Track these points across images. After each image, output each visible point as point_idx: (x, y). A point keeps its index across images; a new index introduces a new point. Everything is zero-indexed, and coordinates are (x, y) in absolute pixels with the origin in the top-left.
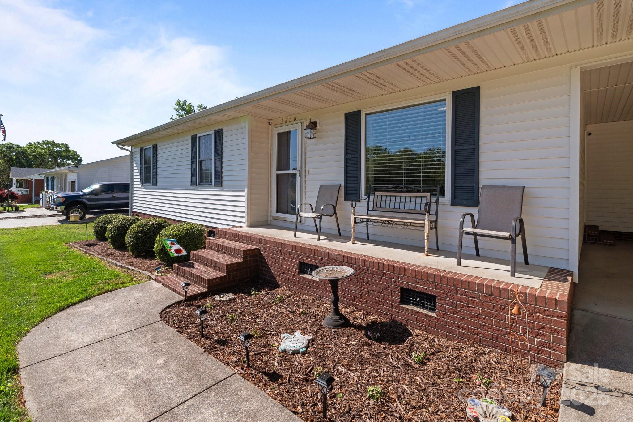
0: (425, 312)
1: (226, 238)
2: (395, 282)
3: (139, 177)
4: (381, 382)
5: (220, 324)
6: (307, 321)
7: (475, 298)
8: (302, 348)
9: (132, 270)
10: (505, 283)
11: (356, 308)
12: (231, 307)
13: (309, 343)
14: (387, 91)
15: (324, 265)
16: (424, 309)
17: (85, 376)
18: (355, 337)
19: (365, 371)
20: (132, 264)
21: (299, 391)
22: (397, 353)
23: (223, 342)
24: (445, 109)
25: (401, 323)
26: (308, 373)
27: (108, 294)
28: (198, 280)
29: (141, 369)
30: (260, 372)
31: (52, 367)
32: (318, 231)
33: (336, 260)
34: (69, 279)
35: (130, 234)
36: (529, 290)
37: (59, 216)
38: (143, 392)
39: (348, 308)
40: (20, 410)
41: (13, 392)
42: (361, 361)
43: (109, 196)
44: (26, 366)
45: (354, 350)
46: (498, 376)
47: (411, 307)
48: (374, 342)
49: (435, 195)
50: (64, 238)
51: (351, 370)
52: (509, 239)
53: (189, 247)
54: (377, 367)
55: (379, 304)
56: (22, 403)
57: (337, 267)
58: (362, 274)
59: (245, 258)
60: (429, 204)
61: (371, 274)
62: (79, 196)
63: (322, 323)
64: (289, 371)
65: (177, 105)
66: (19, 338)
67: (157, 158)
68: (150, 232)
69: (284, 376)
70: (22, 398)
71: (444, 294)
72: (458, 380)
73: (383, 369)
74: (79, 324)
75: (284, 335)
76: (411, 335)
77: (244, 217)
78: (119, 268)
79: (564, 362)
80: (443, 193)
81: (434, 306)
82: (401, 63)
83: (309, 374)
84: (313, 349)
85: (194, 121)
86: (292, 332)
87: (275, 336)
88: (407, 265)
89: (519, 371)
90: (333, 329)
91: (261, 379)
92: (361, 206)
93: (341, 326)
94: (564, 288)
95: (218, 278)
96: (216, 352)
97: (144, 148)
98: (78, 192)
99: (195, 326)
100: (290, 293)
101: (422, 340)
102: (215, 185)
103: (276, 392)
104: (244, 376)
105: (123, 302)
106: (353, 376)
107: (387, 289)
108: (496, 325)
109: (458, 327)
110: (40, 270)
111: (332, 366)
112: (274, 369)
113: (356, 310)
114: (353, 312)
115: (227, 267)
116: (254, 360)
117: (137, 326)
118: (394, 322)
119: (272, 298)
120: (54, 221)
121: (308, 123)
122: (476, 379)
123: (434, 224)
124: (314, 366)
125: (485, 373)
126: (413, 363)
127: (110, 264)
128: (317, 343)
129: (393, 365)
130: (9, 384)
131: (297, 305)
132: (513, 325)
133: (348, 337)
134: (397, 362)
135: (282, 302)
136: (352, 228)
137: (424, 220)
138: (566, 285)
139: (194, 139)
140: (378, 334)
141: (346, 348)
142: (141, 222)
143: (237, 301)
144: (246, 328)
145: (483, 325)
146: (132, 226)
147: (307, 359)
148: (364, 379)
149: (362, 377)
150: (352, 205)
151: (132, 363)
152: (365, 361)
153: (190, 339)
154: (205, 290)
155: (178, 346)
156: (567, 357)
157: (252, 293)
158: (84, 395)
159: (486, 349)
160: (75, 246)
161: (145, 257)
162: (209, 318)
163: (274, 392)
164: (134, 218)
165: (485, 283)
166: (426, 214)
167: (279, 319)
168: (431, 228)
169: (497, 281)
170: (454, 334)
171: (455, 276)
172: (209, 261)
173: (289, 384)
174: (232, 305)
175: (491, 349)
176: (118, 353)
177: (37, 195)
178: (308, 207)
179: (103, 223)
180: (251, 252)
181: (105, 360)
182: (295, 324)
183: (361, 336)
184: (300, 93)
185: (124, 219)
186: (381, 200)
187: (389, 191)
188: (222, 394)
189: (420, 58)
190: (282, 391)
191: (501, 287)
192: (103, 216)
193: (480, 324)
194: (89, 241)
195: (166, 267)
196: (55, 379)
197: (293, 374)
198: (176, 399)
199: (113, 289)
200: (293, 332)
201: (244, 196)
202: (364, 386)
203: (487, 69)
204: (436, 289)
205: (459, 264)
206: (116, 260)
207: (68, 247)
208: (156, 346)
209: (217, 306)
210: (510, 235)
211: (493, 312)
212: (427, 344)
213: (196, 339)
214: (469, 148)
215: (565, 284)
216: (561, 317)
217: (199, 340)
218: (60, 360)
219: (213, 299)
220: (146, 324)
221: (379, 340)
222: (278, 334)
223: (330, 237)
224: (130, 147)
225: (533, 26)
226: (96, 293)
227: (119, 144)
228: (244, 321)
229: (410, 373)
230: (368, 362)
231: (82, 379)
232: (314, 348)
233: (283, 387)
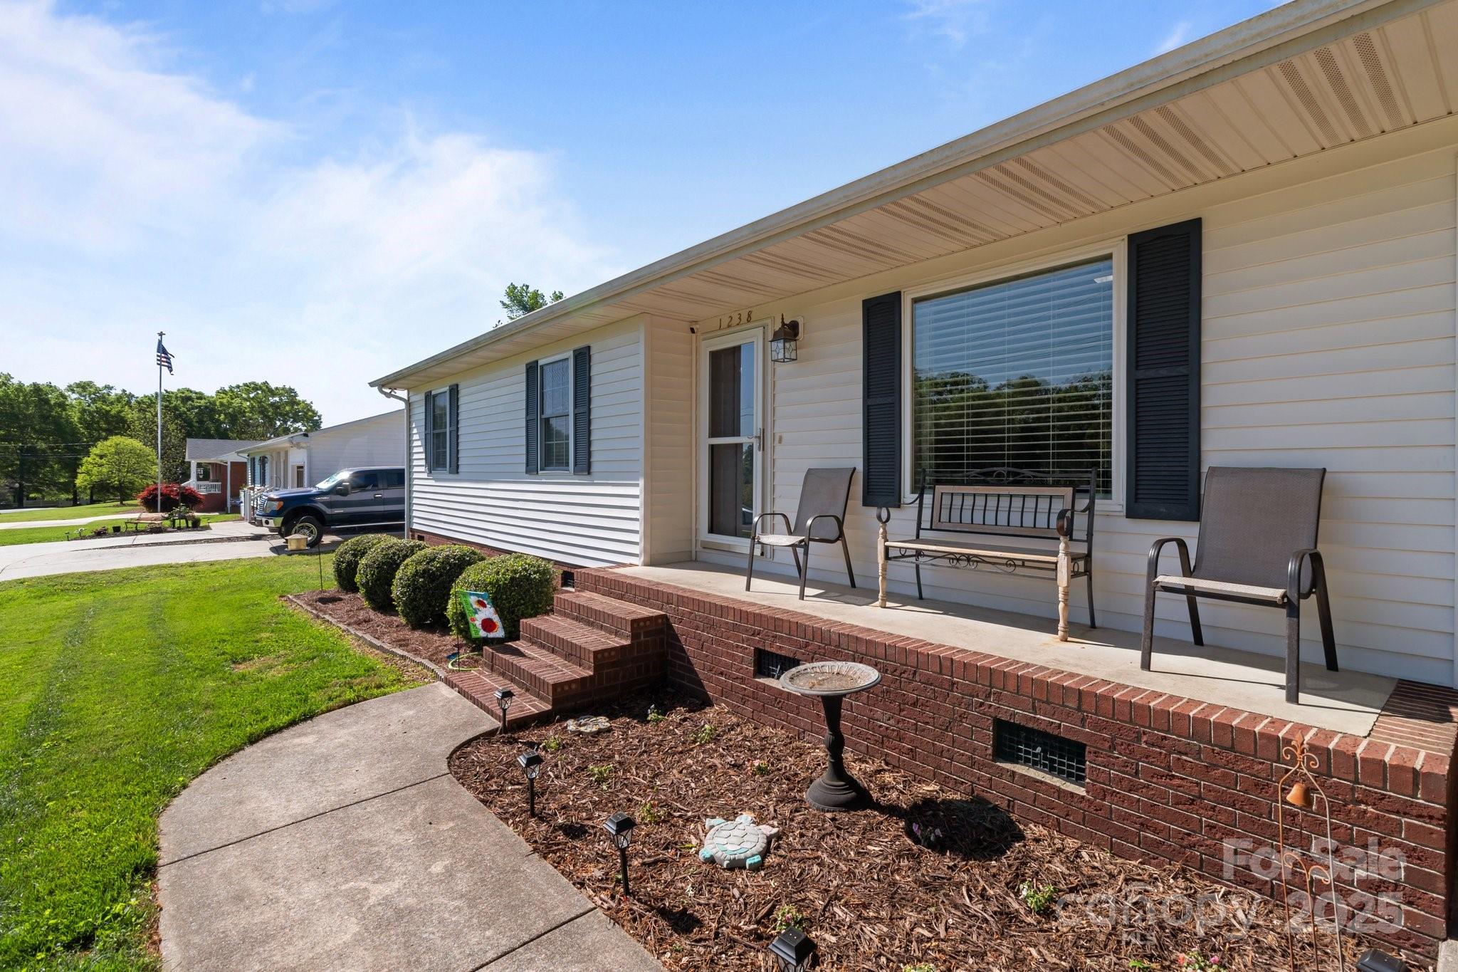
0: (1057, 782)
1: (596, 590)
2: (982, 704)
3: (423, 456)
4: (937, 955)
5: (573, 788)
6: (769, 788)
7: (1186, 754)
8: (753, 855)
9: (403, 656)
10: (1269, 719)
11: (887, 764)
12: (601, 749)
13: (769, 843)
14: (963, 242)
15: (813, 658)
16: (1054, 775)
17: (281, 892)
18: (881, 835)
19: (901, 923)
20: (403, 643)
21: (738, 962)
22: (982, 883)
23: (574, 831)
24: (1110, 278)
25: (997, 805)
26: (763, 917)
27: (349, 709)
28: (532, 684)
29: (396, 885)
30: (651, 909)
31: (220, 868)
32: (801, 577)
33: (839, 646)
34: (276, 674)
35: (400, 579)
36: (1336, 740)
37: (273, 537)
38: (394, 938)
39: (867, 763)
40: (147, 960)
41: (139, 917)
42: (892, 898)
43: (368, 495)
44: (171, 861)
45: (875, 868)
46: (1248, 960)
47: (1021, 769)
48: (926, 850)
49: (1086, 491)
50: (278, 585)
51: (865, 918)
52: (1283, 606)
53: (518, 610)
54: (931, 914)
55: (941, 756)
56: (154, 943)
57: (840, 663)
58: (901, 682)
59: (634, 636)
60: (1069, 514)
61: (923, 683)
62: (309, 498)
63: (805, 795)
64: (717, 911)
65: (509, 296)
66: (166, 799)
67: (458, 414)
68: (441, 575)
69: (706, 922)
70: (156, 933)
71: (1104, 739)
72: (1138, 965)
73: (944, 921)
74: (284, 773)
75: (713, 822)
76: (1020, 837)
77: (636, 543)
78: (377, 652)
79: (1440, 939)
80: (1106, 488)
81: (1079, 769)
82: (993, 173)
83: (765, 921)
84: (777, 860)
85: (530, 331)
86: (731, 815)
87: (692, 821)
88: (1011, 664)
89: (1307, 952)
90: (828, 811)
91: (652, 925)
92: (903, 520)
93: (848, 806)
94: (1438, 738)
95: (575, 681)
96: (558, 854)
97: (433, 393)
98: (309, 489)
99: (519, 790)
100: (734, 720)
101: (1049, 851)
102: (575, 472)
103: (685, 960)
104: (615, 917)
105: (376, 729)
106: (869, 933)
107: (961, 721)
108: (1244, 825)
109: (1142, 824)
110: (224, 653)
111: (820, 904)
112: (683, 902)
113: (886, 767)
114: (879, 772)
115: (595, 657)
116: (641, 877)
117: (398, 785)
118: (980, 801)
119: (692, 732)
120: (262, 550)
121: (778, 326)
122: (1188, 965)
123: (1081, 563)
124: (777, 901)
125: (1214, 949)
126: (1022, 911)
127: (360, 642)
128: (788, 844)
129: (972, 912)
130: (133, 901)
131: (749, 750)
132: (1291, 830)
133: (864, 833)
134: (982, 906)
135: (716, 740)
136: (880, 571)
137: (1056, 554)
138: (1446, 730)
139: (532, 369)
140: (938, 831)
141: (857, 861)
142: (423, 552)
143: (616, 735)
144: (630, 800)
145: (1208, 826)
146: (405, 562)
147: (763, 883)
148: (897, 942)
149: (892, 939)
150: (879, 518)
151: (379, 868)
152: (903, 899)
153: (507, 820)
154: (546, 707)
155: (479, 835)
156: (1447, 925)
157: (649, 718)
158: (274, 935)
159: (1218, 886)
160: (298, 601)
161: (430, 629)
162: (551, 773)
163: (681, 960)
164: (412, 543)
165: (1214, 717)
166: (1062, 538)
167: (704, 782)
168: (1074, 574)
169: (1246, 714)
170: (1132, 843)
171: (1133, 697)
172: (557, 641)
173: (717, 944)
174: (603, 743)
175: (1231, 887)
176: (353, 843)
177: (236, 495)
178: (779, 519)
179: (352, 554)
180: (648, 623)
181: (326, 857)
182: (740, 795)
183: (896, 833)
184: (757, 257)
185: (392, 547)
186: (951, 505)
187: (970, 483)
188: (562, 955)
189: (1040, 157)
190: (697, 958)
191: (1257, 730)
192: (353, 540)
193: (1201, 821)
194: (325, 592)
195: (472, 651)
196: (223, 894)
197: (726, 919)
198: (460, 959)
199: (359, 699)
200: (735, 815)
201: (637, 497)
202: (894, 962)
203: (1221, 174)
204: (1083, 727)
205: (1146, 665)
206: (374, 633)
207: (284, 604)
208: (432, 831)
209: (571, 746)
210: (1284, 596)
211: (1237, 791)
212: (1062, 864)
213: (517, 819)
214: (1174, 374)
215: (1441, 728)
216: (1431, 817)
217: (525, 823)
218: (237, 853)
219: (563, 729)
220: (418, 781)
221: (939, 847)
222: (699, 818)
223: (831, 591)
224: (406, 391)
225: (1345, 52)
226: (323, 707)
227: (383, 386)
228: (625, 782)
229: (1015, 936)
230: (908, 901)
231: (276, 898)
232: (781, 856)
233: (702, 950)
